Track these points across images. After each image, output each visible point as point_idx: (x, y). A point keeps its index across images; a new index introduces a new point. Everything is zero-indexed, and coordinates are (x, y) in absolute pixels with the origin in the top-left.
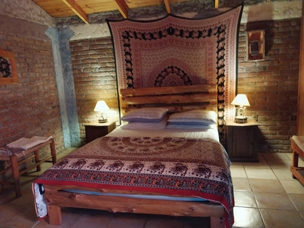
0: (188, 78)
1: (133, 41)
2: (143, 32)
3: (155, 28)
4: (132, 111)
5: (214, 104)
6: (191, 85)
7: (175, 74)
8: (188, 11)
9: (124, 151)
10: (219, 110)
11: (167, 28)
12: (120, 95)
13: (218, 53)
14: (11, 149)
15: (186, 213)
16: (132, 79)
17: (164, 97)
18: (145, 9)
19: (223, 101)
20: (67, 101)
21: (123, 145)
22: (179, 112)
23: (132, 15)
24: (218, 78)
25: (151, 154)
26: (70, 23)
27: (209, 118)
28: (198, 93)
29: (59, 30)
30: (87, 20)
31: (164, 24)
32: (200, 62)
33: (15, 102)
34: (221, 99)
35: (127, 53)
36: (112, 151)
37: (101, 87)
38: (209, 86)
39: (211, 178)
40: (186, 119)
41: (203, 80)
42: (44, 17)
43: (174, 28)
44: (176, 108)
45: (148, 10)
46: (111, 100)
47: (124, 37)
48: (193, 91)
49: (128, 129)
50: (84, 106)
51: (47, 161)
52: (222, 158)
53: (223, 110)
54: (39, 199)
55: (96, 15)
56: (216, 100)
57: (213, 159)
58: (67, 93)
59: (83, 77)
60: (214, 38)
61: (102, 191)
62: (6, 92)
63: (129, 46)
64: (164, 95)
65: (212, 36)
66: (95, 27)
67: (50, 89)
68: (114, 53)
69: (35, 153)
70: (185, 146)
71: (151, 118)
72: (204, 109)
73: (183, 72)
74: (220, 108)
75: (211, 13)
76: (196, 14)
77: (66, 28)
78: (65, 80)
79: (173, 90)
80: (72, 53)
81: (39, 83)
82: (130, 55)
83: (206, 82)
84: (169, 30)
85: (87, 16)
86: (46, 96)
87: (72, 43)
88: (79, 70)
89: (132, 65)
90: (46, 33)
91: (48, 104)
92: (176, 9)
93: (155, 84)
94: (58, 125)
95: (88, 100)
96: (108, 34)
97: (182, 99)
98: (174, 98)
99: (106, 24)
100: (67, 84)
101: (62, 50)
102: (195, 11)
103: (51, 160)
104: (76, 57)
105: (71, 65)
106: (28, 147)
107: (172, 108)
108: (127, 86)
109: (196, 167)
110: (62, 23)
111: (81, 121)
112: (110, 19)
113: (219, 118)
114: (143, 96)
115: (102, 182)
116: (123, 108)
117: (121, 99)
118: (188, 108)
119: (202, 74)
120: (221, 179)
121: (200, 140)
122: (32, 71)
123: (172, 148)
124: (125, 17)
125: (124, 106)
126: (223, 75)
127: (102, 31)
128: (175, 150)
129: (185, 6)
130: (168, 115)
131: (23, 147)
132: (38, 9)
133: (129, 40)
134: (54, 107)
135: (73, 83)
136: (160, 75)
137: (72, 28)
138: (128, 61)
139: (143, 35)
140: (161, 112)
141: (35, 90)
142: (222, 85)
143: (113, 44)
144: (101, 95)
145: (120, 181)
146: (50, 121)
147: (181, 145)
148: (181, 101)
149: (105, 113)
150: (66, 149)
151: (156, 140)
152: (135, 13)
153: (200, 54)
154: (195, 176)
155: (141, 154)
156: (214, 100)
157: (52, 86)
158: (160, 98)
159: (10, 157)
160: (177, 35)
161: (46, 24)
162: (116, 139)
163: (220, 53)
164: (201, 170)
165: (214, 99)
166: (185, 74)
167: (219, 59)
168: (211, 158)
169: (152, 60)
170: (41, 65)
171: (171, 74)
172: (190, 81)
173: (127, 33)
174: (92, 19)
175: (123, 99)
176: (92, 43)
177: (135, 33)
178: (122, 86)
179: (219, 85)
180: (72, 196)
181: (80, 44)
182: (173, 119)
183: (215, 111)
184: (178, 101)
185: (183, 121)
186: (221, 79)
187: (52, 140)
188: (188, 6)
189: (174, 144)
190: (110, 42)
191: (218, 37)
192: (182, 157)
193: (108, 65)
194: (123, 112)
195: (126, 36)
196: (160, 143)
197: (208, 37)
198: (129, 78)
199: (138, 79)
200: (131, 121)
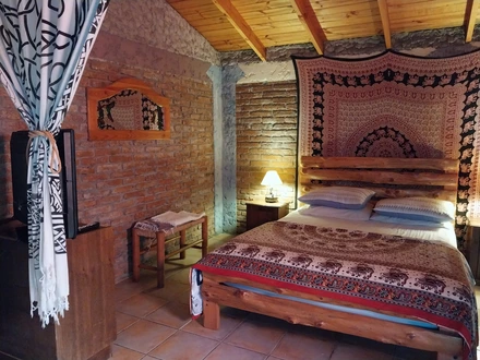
0: (411, 146)
1: (328, 87)
2: (345, 76)
3: (365, 70)
4: (317, 189)
5: (451, 190)
6: (416, 157)
7: (390, 140)
8: (419, 45)
9: (309, 242)
10: (459, 201)
11: (383, 70)
12: (301, 165)
13: (465, 110)
14: (158, 224)
15: (401, 341)
16: (321, 142)
17: (369, 173)
18: (351, 41)
19: (467, 187)
20: (225, 168)
21: (307, 236)
22: (393, 198)
23: (331, 50)
24: (462, 150)
25: (351, 252)
26: (240, 60)
27: (442, 211)
28: (427, 171)
29: (223, 69)
30: (265, 55)
31: (380, 64)
32: (433, 123)
33: (164, 164)
34: (464, 183)
35: (317, 105)
36: (293, 241)
37: (272, 152)
38: (446, 162)
39: (444, 295)
40: (402, 208)
41: (436, 151)
42: (207, 51)
43: (395, 70)
44: (388, 192)
45: (355, 44)
46: (285, 172)
47: (316, 82)
48: (416, 167)
49: (310, 215)
50: (247, 176)
51: (195, 247)
52: (462, 270)
53: (465, 201)
54: (195, 290)
55: (278, 49)
56: (455, 185)
57: (449, 270)
58: (225, 157)
59: (249, 135)
60: (460, 88)
61: (280, 292)
62: (156, 149)
63: (321, 94)
64: (370, 170)
65: (458, 85)
66: (275, 65)
67: (205, 149)
68: (298, 103)
69: (181, 233)
70: (402, 248)
71: (347, 203)
72: (435, 196)
73: (403, 136)
74: (462, 196)
75: (459, 48)
76: (433, 49)
77: (232, 67)
78: (224, 138)
79: (385, 163)
80: (239, 102)
81: (194, 141)
82: (322, 107)
83: (440, 155)
84: (385, 73)
85: (265, 50)
86: (200, 158)
87: (240, 88)
88: (246, 126)
89: (322, 122)
90: (208, 73)
91: (201, 170)
92: (400, 42)
93: (357, 152)
94: (210, 199)
95: (253, 169)
96: (293, 77)
97: (398, 178)
98: (385, 176)
99: (291, 62)
100: (227, 144)
101: (225, 96)
102: (432, 46)
103: (200, 245)
104: (244, 108)
105: (234, 118)
106: (177, 223)
107: (381, 191)
108: (312, 152)
109: (420, 276)
110: (228, 60)
111: (240, 197)
112: (297, 55)
113: (458, 213)
114: (335, 169)
115: (282, 279)
116: (303, 184)
117: (300, 171)
118: (408, 192)
119: (435, 142)
120: (461, 298)
121: (427, 243)
122: (187, 124)
123: (382, 248)
124: (320, 53)
125: (304, 181)
126: (470, 146)
127: (283, 72)
128: (387, 251)
129: (415, 38)
130: (374, 200)
131: (171, 223)
132: (201, 41)
133: (322, 86)
134: (207, 175)
135: (235, 143)
136: (365, 140)
137: (242, 66)
138: (317, 117)
139: (345, 80)
140: (364, 195)
141: (187, 150)
142: (468, 161)
143: (298, 91)
144: (271, 162)
145: (307, 281)
146: (201, 192)
147: (396, 245)
148: (396, 182)
149: (276, 188)
150: (216, 234)
151: (356, 235)
152: (336, 48)
153: (434, 112)
154: (419, 288)
155: (335, 251)
156: (452, 184)
157: (208, 146)
158: (362, 173)
159: (157, 233)
160: (398, 82)
161: (209, 60)
162: (294, 226)
163: (469, 112)
164: (429, 282)
165: (452, 182)
166: (406, 141)
167: (465, 121)
168: (446, 267)
169: (354, 115)
170: (197, 117)
171: (382, 139)
172: (413, 151)
173: (321, 75)
174: (272, 54)
175: (304, 171)
176: (268, 89)
177: (333, 76)
178: (304, 151)
179: (462, 162)
180: (238, 293)
181: (250, 90)
182: (382, 207)
183: (453, 201)
184: (392, 180)
185: (399, 211)
186: (466, 153)
187: (205, 218)
188: (421, 38)
189: (384, 243)
190: (294, 88)
191: (468, 86)
192: (398, 261)
193: (287, 121)
194: (301, 190)
195: (319, 80)
196: (364, 240)
197: (450, 86)
198: (316, 140)
199: (329, 143)
200: (315, 204)
